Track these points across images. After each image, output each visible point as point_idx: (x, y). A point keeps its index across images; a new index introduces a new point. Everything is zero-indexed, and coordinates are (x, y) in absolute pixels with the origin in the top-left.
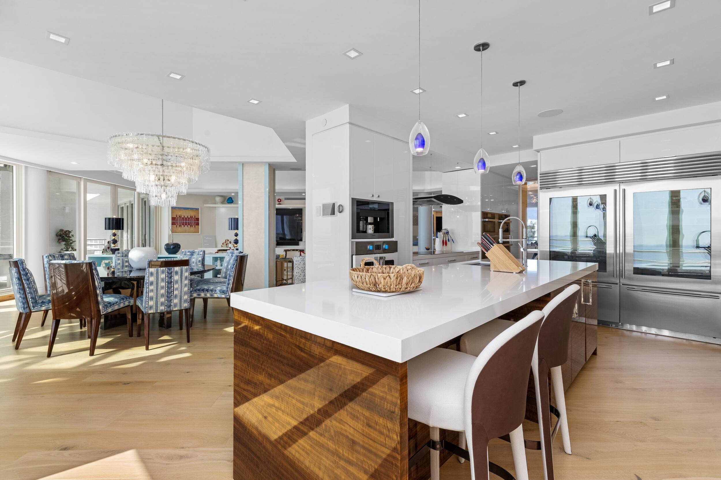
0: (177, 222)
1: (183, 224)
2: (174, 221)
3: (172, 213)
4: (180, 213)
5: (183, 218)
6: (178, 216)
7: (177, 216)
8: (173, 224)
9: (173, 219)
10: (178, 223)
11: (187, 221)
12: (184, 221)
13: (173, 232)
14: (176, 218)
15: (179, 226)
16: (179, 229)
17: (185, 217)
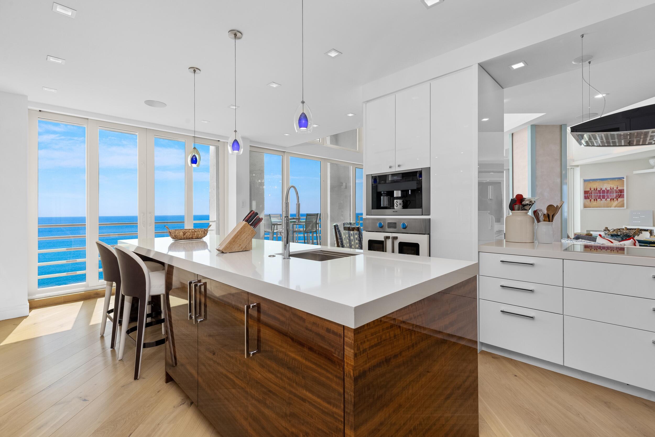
0: (591, 196)
1: (599, 198)
2: (587, 195)
3: (585, 186)
4: (595, 186)
5: (599, 191)
6: (592, 189)
7: (590, 189)
8: (586, 198)
9: (586, 192)
10: (593, 196)
11: (606, 194)
12: (601, 194)
13: (585, 206)
14: (589, 191)
15: (594, 200)
16: (595, 203)
17: (602, 189)
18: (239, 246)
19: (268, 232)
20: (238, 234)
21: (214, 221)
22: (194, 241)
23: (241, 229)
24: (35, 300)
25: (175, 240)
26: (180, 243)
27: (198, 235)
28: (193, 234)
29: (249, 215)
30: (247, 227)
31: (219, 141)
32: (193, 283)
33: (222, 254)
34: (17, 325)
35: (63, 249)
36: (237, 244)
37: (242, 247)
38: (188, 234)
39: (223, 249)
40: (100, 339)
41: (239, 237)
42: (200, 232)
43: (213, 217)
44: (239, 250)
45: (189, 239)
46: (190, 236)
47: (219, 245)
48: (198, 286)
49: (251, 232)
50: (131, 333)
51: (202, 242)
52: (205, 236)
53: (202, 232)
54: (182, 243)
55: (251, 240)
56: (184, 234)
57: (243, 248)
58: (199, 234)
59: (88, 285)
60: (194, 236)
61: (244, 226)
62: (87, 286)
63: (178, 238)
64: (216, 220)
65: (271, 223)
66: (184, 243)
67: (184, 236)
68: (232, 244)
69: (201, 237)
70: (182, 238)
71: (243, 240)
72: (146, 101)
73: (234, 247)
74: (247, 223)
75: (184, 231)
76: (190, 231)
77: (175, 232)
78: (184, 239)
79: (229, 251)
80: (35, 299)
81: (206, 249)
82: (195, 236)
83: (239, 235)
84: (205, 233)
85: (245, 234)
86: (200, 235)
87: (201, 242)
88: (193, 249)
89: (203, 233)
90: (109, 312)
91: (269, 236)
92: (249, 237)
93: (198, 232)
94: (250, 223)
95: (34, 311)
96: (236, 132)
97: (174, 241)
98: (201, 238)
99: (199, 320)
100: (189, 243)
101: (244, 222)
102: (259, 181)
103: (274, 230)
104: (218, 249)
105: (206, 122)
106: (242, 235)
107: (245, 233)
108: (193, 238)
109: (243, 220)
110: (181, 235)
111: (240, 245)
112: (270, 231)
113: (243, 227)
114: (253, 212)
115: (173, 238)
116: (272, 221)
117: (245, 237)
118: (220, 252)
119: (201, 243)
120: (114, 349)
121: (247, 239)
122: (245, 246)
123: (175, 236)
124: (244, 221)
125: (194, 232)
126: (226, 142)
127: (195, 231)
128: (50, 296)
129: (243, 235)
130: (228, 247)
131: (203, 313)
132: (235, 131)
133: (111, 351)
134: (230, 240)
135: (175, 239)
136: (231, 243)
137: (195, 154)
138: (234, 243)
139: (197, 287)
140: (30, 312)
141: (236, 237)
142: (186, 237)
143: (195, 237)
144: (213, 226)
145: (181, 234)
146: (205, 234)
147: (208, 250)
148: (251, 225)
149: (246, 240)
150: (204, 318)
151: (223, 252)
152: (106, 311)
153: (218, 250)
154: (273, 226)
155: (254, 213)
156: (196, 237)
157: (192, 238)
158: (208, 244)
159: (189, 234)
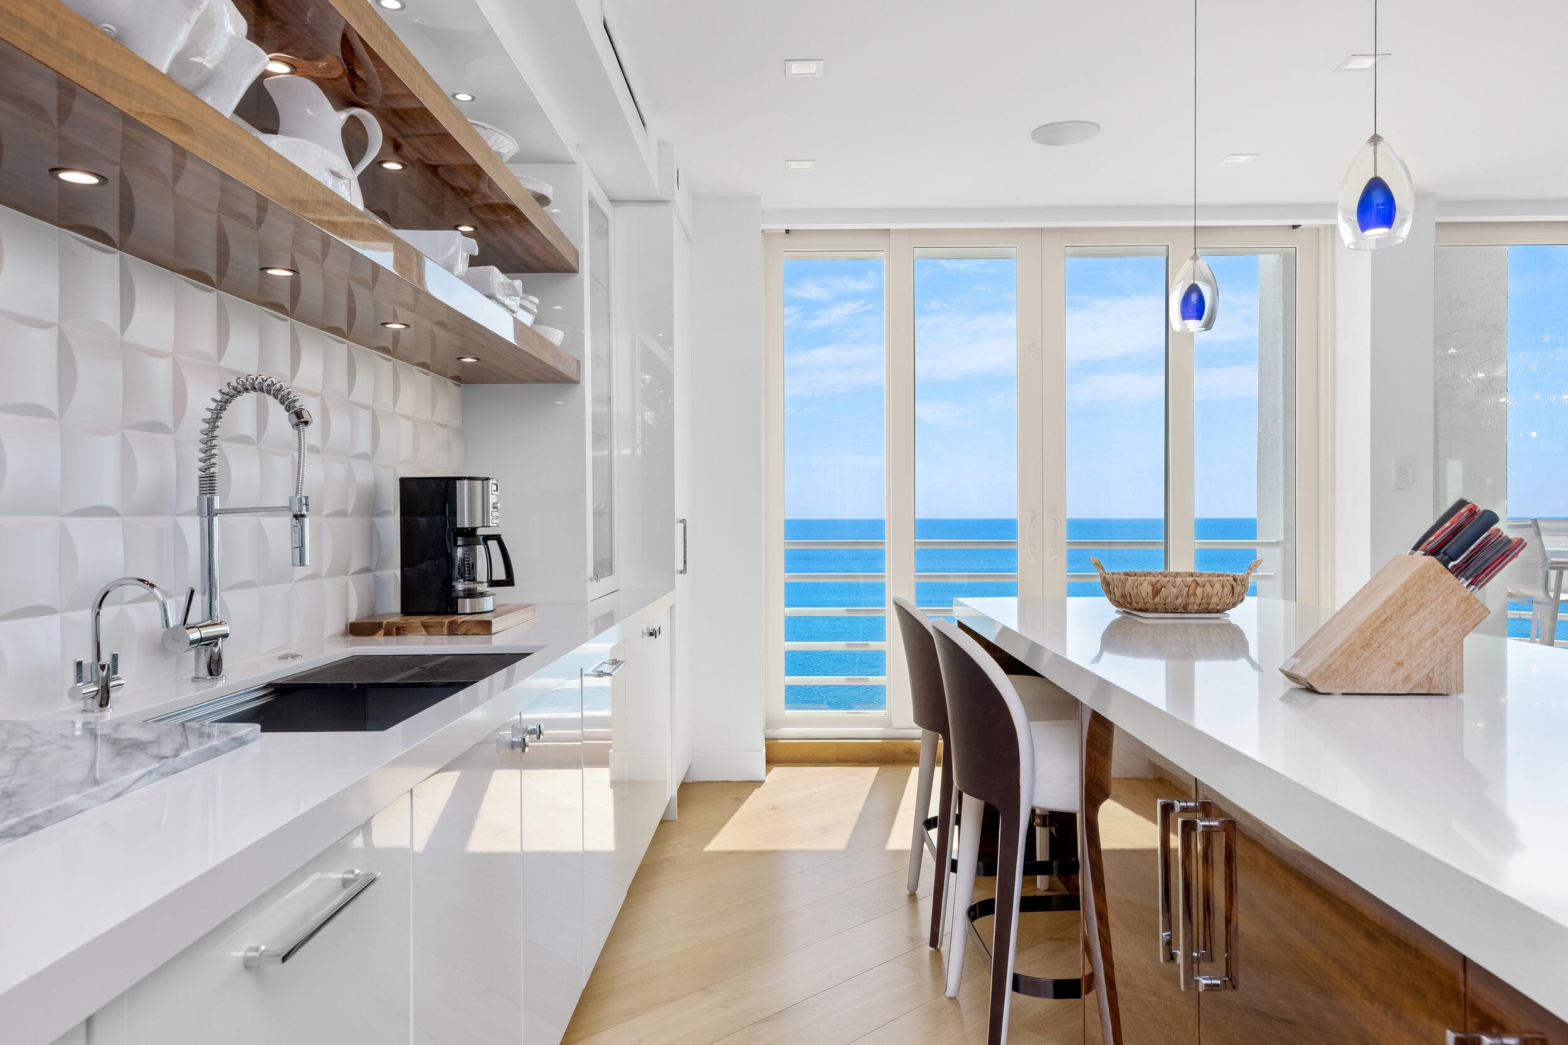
18: (1393, 670)
19: (1524, 596)
20: (1389, 613)
21: (1277, 544)
22: (1193, 621)
23: (1406, 587)
24: (780, 741)
25: (1126, 610)
26: (1142, 623)
27: (1207, 597)
28: (1191, 592)
29: (1447, 524)
30: (1437, 582)
31: (1294, 227)
32: (1177, 809)
33: (1307, 697)
34: (740, 801)
35: (839, 611)
36: (1384, 657)
37: (1409, 675)
38: (1169, 593)
39: (1311, 675)
40: (906, 903)
41: (1391, 627)
42: (1218, 587)
43: (1272, 529)
44: (1394, 688)
45: (1175, 611)
46: (1179, 600)
47: (1295, 656)
48: (1200, 829)
49: (1457, 608)
50: (980, 917)
51: (1223, 625)
52: (1234, 605)
53: (1223, 586)
54: (1147, 625)
55: (1455, 646)
56: (1156, 593)
57: (1416, 678)
58: (1212, 597)
59: (891, 721)
60: (1192, 600)
61: (1422, 577)
62: (888, 724)
63: (1134, 604)
64: (1281, 538)
65: (1545, 558)
66: (1156, 625)
67: (1157, 599)
68: (1357, 654)
69: (1218, 607)
70: (1148, 606)
71: (1414, 641)
72: (1036, 130)
73: (1366, 669)
74: (1434, 565)
75: (1154, 580)
76: (1178, 580)
77: (1124, 583)
78: (1156, 611)
79: (1342, 687)
80: (782, 739)
81: (1240, 658)
82: (1198, 601)
83: (1391, 615)
84: (1236, 592)
85: (1424, 613)
86: (1215, 600)
87: (1219, 625)
88: (1190, 654)
89: (1227, 590)
90: (930, 824)
91: (1530, 617)
92: (1449, 632)
93: (1208, 588)
94: (1452, 564)
95: (778, 771)
96: (1375, 145)
97: (1119, 616)
98: (1218, 611)
99: (1204, 982)
100: (1175, 626)
101: (1421, 559)
102: (1479, 375)
103: (1558, 591)
104: (1287, 669)
105: (1243, 159)
106: (1408, 618)
107: (1428, 610)
108: (1190, 607)
109: (1416, 548)
110: (1144, 595)
111: (1400, 664)
112: (1539, 594)
113: (1412, 578)
114: (1471, 510)
115: (1117, 603)
116: (1546, 549)
117: (1427, 627)
118: (1299, 686)
119: (1219, 630)
120: (939, 950)
121: (1435, 639)
122: (1425, 672)
123: (1124, 596)
124: (1419, 553)
125: (1193, 585)
126: (1326, 226)
127: (1197, 583)
128: (808, 736)
129: (1415, 619)
130: (1337, 670)
131: (1220, 955)
132: (1375, 139)
133: (932, 954)
134: (1349, 638)
135: (1125, 607)
136: (1354, 652)
137: (1197, 282)
138: (1367, 653)
139: (1193, 834)
140: (768, 771)
141: (1379, 627)
142: (1162, 601)
143: (1196, 607)
144: (1270, 563)
145: (1146, 589)
146: (1236, 595)
147: (1249, 659)
148: (1458, 572)
149: (1429, 643)
150: (1227, 976)
151: (1311, 690)
152: (922, 820)
153: (1291, 677)
154: (1553, 574)
155: (1473, 512)
156: (1202, 607)
157: (1185, 609)
158: (1247, 636)
159: (1174, 591)
